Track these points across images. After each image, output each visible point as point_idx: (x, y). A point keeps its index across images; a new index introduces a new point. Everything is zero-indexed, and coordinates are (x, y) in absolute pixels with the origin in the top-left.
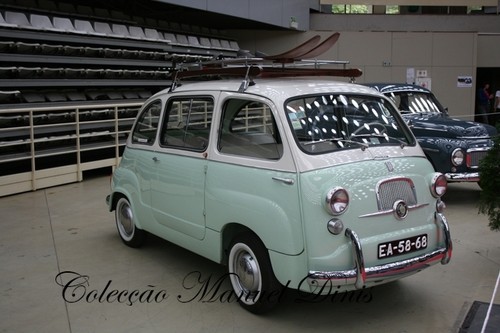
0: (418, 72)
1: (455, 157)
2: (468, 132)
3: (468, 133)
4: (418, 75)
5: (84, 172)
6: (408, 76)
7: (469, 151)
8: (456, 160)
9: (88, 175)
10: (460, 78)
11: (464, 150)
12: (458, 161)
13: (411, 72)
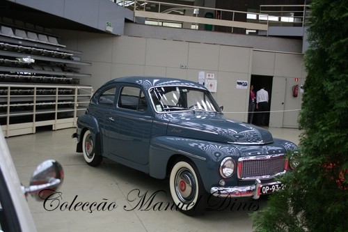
0: (208, 74)
1: (224, 167)
2: (241, 136)
3: (241, 138)
4: (207, 77)
5: (37, 128)
6: (200, 78)
7: (240, 159)
8: (225, 171)
9: (39, 130)
10: (239, 81)
11: (235, 159)
12: (228, 172)
13: (202, 74)
